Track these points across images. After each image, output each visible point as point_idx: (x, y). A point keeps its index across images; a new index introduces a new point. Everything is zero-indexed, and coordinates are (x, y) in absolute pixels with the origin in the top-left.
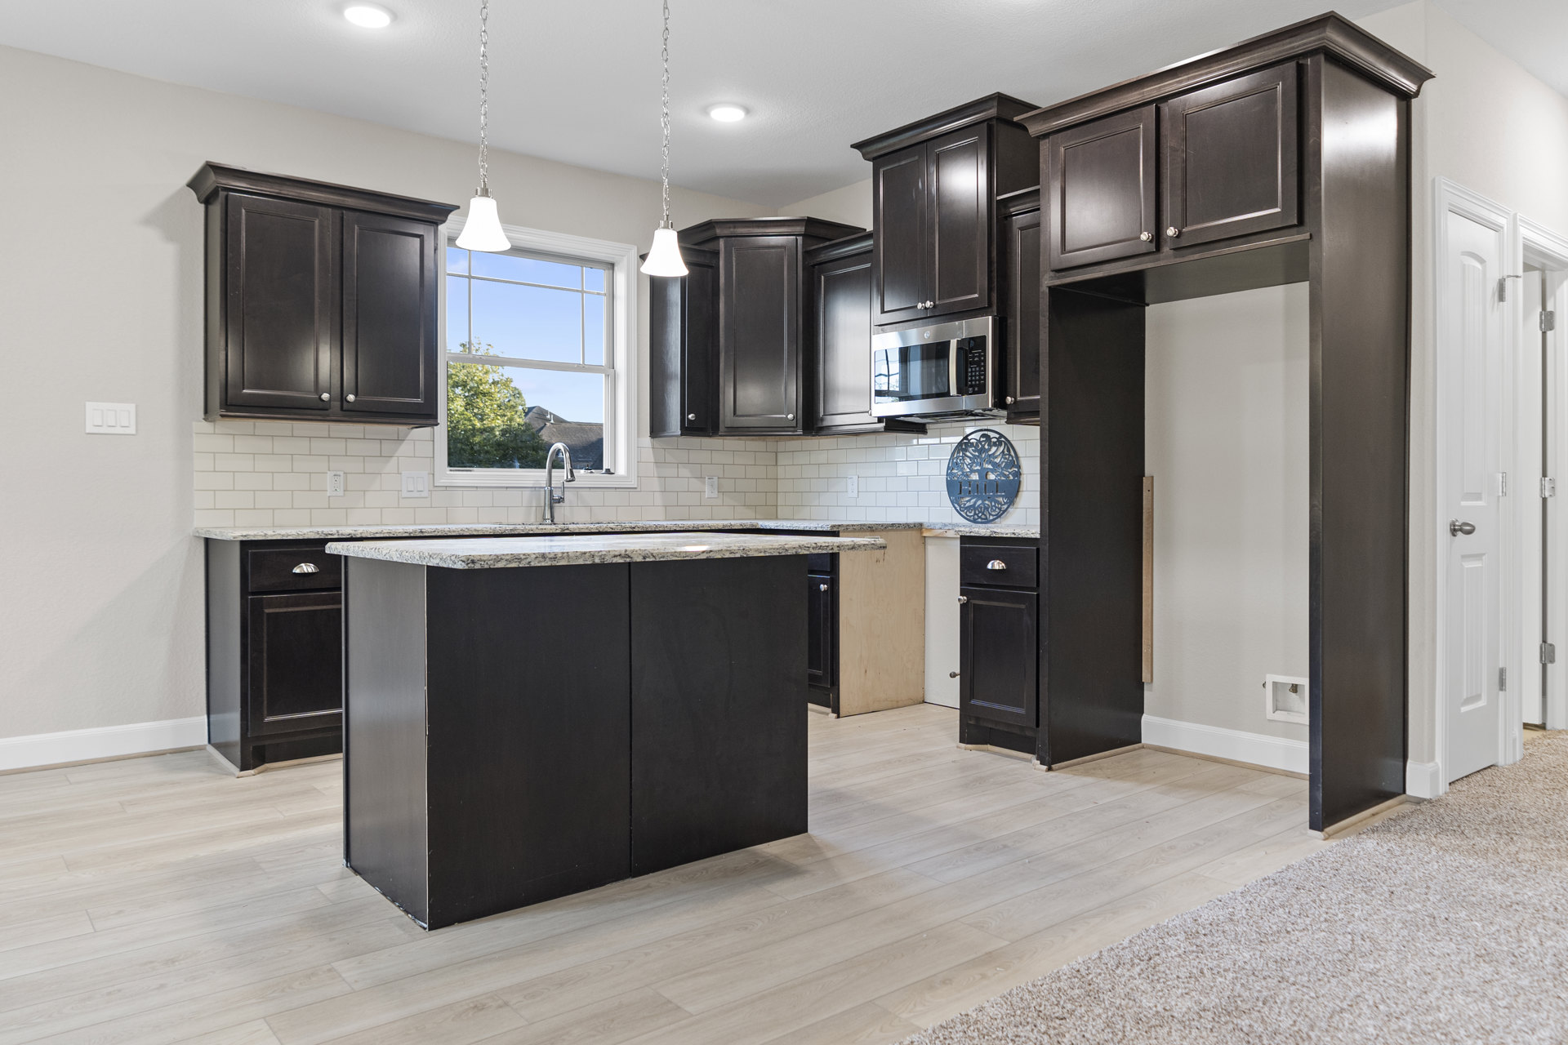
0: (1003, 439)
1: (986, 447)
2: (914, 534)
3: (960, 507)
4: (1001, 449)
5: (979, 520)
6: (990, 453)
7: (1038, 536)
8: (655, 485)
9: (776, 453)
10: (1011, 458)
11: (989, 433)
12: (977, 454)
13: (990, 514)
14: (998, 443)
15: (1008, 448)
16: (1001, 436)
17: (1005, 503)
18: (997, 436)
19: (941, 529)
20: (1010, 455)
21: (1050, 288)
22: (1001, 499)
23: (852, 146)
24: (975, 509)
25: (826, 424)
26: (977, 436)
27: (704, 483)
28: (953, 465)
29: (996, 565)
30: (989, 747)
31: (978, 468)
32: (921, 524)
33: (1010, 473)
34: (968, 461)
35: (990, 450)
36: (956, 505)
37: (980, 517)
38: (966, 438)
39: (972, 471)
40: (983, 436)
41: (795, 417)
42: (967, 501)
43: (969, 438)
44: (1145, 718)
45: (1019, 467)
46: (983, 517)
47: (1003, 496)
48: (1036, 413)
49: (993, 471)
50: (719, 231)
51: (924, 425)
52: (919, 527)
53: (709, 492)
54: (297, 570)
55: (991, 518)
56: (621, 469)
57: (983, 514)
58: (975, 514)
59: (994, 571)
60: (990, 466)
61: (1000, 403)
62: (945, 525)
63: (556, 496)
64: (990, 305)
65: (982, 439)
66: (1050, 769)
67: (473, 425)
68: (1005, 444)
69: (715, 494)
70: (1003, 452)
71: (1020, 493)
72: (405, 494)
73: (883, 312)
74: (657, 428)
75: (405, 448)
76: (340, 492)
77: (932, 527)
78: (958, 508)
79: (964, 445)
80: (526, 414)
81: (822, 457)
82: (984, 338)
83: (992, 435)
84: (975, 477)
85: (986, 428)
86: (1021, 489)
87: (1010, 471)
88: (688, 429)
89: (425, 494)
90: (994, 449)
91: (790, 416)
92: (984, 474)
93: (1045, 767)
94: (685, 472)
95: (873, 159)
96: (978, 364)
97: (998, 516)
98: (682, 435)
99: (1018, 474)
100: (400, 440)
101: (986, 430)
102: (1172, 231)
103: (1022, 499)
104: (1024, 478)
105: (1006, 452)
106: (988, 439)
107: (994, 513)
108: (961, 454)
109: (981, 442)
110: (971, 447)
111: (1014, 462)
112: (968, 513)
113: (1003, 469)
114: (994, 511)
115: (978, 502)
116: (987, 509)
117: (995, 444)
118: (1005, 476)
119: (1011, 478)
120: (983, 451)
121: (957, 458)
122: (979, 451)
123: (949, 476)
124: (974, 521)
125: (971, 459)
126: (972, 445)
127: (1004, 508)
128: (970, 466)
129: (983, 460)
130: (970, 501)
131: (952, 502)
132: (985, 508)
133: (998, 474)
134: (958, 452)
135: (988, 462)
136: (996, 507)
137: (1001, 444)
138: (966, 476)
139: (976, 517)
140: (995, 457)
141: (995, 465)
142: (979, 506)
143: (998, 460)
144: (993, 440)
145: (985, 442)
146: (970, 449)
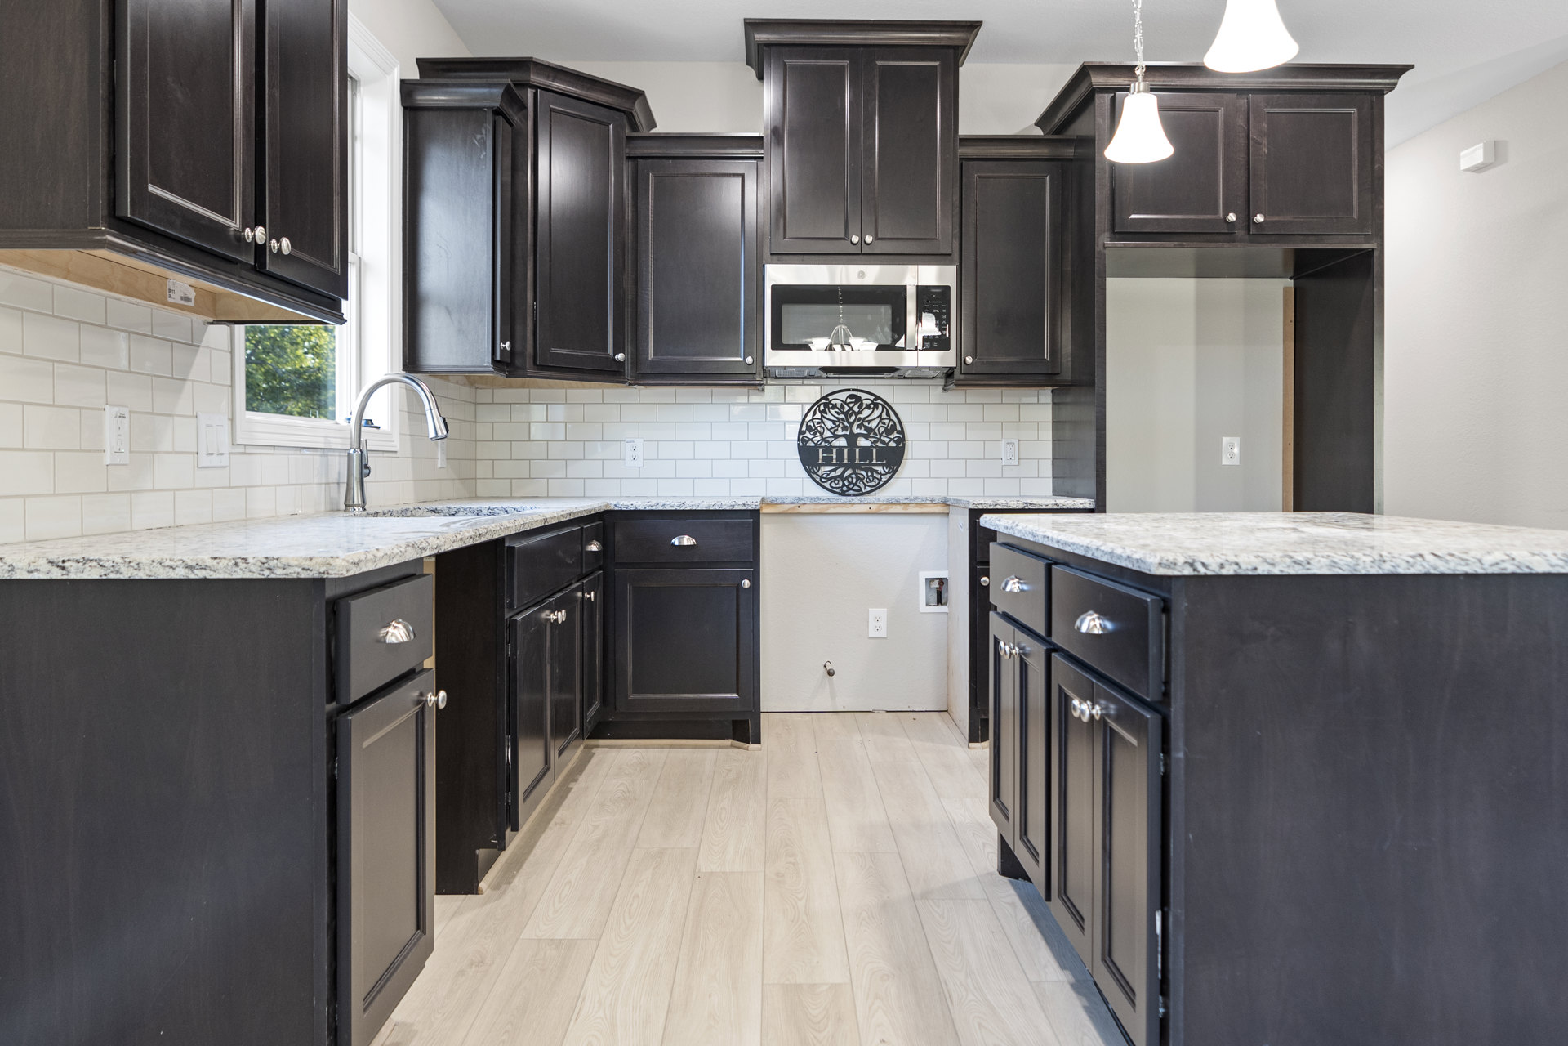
0: (879, 401)
1: (856, 409)
3: (821, 477)
4: (877, 413)
5: (851, 492)
6: (862, 416)
8: (408, 445)
10: (891, 423)
11: (859, 394)
12: (842, 416)
13: (865, 485)
14: (873, 406)
15: (888, 414)
16: (877, 398)
17: (887, 473)
18: (872, 398)
19: (792, 503)
20: (890, 420)
22: (880, 469)
24: (843, 480)
26: (843, 396)
28: (806, 427)
31: (844, 433)
33: (892, 440)
34: (829, 424)
35: (860, 412)
36: (814, 476)
37: (851, 489)
38: (826, 397)
39: (836, 437)
40: (850, 397)
42: (831, 471)
43: (830, 398)
45: (902, 432)
46: (856, 488)
47: (883, 465)
49: (867, 437)
50: (530, 75)
53: (441, 460)
55: (868, 489)
57: (856, 484)
58: (844, 485)
60: (863, 431)
62: (800, 499)
64: (958, 253)
65: (849, 400)
68: (883, 407)
70: (881, 415)
73: (785, 238)
76: (125, 456)
77: (779, 501)
78: (818, 480)
79: (825, 403)
82: (947, 288)
83: (863, 396)
84: (839, 443)
85: (856, 388)
86: (905, 457)
87: (892, 437)
88: (497, 370)
89: (224, 459)
90: (866, 413)
92: (852, 439)
95: (768, 45)
97: (876, 488)
99: (901, 440)
101: (854, 390)
102: (1260, 218)
103: (907, 467)
104: (908, 444)
105: (884, 416)
106: (858, 399)
107: (872, 484)
108: (818, 415)
109: (847, 404)
110: (833, 408)
111: (895, 428)
112: (833, 485)
113: (881, 435)
114: (871, 481)
115: (849, 472)
116: (862, 480)
117: (868, 407)
118: (883, 442)
119: (893, 444)
120: (851, 412)
121: (812, 420)
122: (846, 414)
123: (802, 441)
124: (843, 494)
125: (834, 422)
126: (835, 406)
127: (884, 478)
128: (833, 431)
129: (851, 424)
130: (835, 470)
131: (809, 472)
132: (858, 478)
133: (873, 440)
134: (815, 414)
135: (859, 427)
136: (874, 477)
137: (876, 406)
138: (827, 442)
139: (845, 489)
140: (869, 422)
141: (870, 430)
142: (849, 476)
143: (873, 425)
144: (864, 402)
145: (855, 403)
146: (833, 411)
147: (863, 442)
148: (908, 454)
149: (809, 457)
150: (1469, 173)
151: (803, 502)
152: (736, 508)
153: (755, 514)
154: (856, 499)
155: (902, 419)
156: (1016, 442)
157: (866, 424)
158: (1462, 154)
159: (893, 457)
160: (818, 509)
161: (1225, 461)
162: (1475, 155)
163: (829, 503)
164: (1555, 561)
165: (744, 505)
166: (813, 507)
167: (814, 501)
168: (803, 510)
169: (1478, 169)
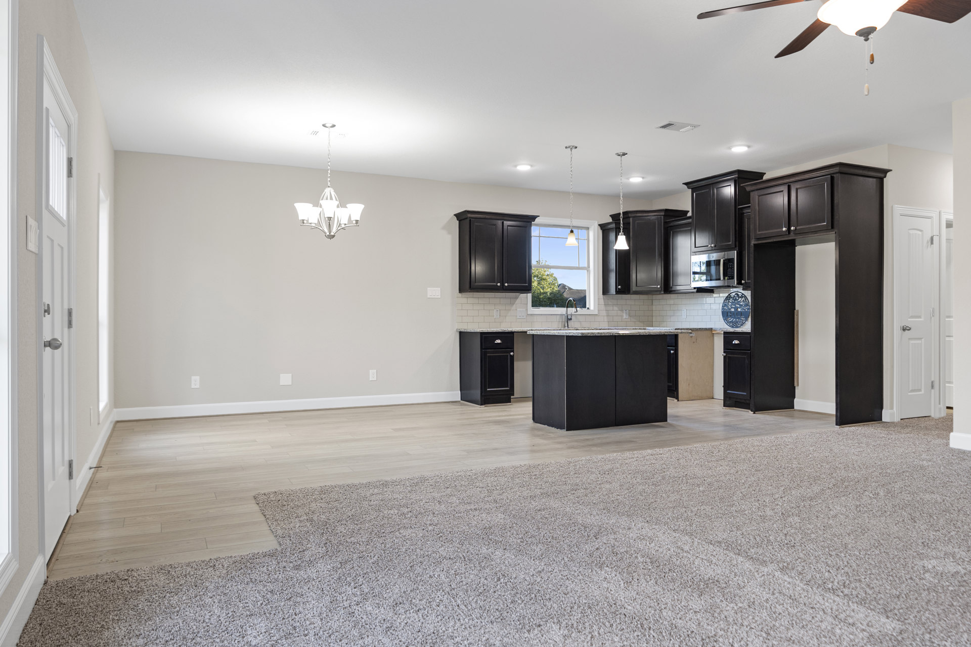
2: (709, 332)
3: (727, 321)
4: (743, 299)
7: (750, 331)
8: (604, 313)
9: (652, 300)
10: (746, 303)
11: (739, 293)
12: (733, 301)
14: (742, 297)
16: (743, 294)
17: (744, 320)
18: (741, 294)
19: (719, 330)
21: (754, 244)
23: (683, 184)
24: (733, 322)
25: (673, 289)
26: (734, 294)
27: (623, 312)
28: (724, 305)
29: (736, 342)
30: (734, 408)
31: (734, 306)
32: (712, 329)
33: (746, 308)
34: (730, 304)
35: (738, 299)
36: (725, 321)
37: (735, 326)
38: (729, 295)
39: (732, 308)
40: (736, 294)
41: (661, 287)
42: (730, 319)
43: (731, 295)
44: (795, 400)
47: (743, 317)
48: (749, 287)
49: (739, 308)
50: (630, 215)
51: (713, 290)
52: (711, 329)
53: (625, 316)
54: (496, 342)
55: (739, 326)
56: (592, 308)
59: (735, 344)
60: (739, 306)
61: (739, 283)
62: (721, 329)
63: (569, 317)
64: (736, 247)
66: (754, 413)
67: (540, 291)
68: (745, 297)
69: (628, 317)
72: (518, 317)
73: (695, 247)
74: (605, 291)
75: (518, 301)
76: (498, 317)
77: (716, 329)
79: (728, 298)
80: (559, 287)
81: (672, 302)
82: (733, 259)
83: (739, 294)
84: (733, 310)
85: (737, 291)
88: (618, 292)
89: (525, 317)
90: (740, 299)
91: (659, 286)
92: (736, 309)
93: (752, 412)
94: (616, 308)
95: (692, 189)
96: (731, 268)
97: (742, 325)
98: (616, 294)
99: (749, 309)
100: (516, 298)
102: (793, 228)
105: (745, 300)
109: (735, 297)
111: (748, 304)
112: (730, 324)
113: (743, 307)
114: (740, 323)
115: (735, 320)
116: (738, 323)
117: (740, 297)
118: (744, 309)
119: (747, 310)
120: (736, 300)
121: (726, 302)
123: (723, 309)
124: (732, 327)
126: (732, 297)
128: (731, 306)
129: (736, 303)
133: (741, 309)
134: (726, 300)
135: (738, 304)
138: (730, 310)
139: (733, 325)
141: (741, 305)
143: (742, 303)
145: (737, 296)
146: (731, 299)
147: (739, 310)
149: (726, 314)
153: (674, 336)
157: (740, 303)
159: (747, 315)
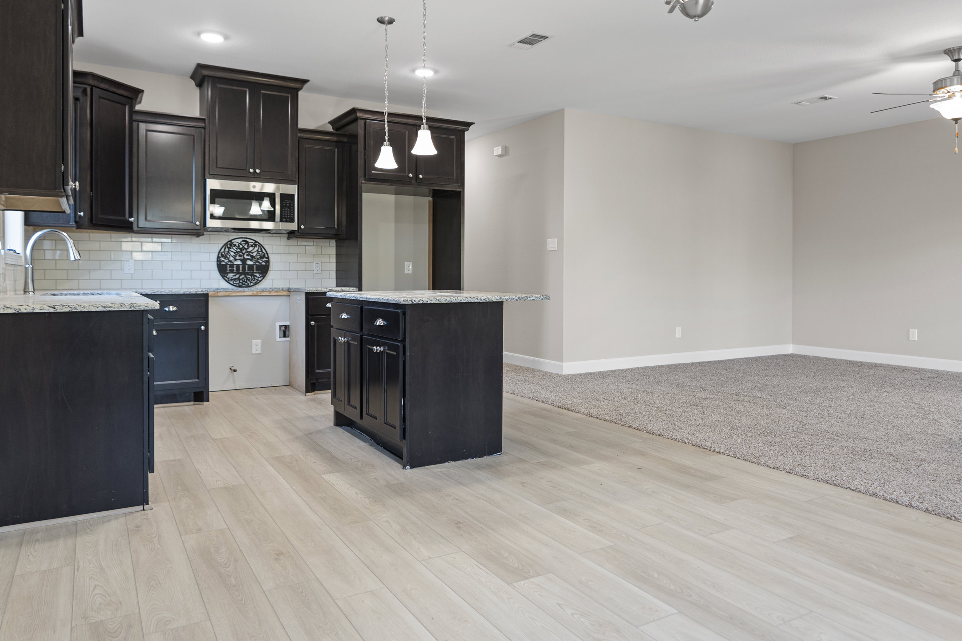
0: (257, 244)
1: (246, 247)
3: (229, 279)
4: (256, 249)
5: (243, 286)
6: (248, 250)
10: (263, 254)
11: (247, 240)
12: (239, 250)
13: (251, 283)
15: (261, 250)
16: (256, 242)
17: (261, 277)
18: (253, 242)
20: (262, 252)
21: (362, 185)
22: (257, 275)
24: (240, 280)
26: (239, 241)
28: (221, 256)
29: (330, 305)
31: (240, 258)
33: (263, 262)
34: (233, 254)
35: (248, 249)
36: (225, 278)
37: (244, 285)
38: (231, 241)
39: (236, 260)
40: (243, 241)
42: (234, 276)
43: (233, 241)
45: (268, 258)
46: (246, 284)
47: (259, 273)
49: (251, 260)
55: (252, 284)
58: (240, 283)
59: (328, 307)
60: (249, 257)
62: (218, 289)
64: (297, 180)
65: (242, 243)
68: (259, 246)
70: (257, 250)
71: (268, 272)
73: (217, 167)
78: (227, 280)
79: (230, 244)
83: (249, 241)
84: (237, 263)
85: (245, 237)
87: (263, 260)
90: (250, 249)
91: (132, 220)
92: (244, 261)
97: (256, 284)
99: (268, 262)
101: (245, 238)
102: (421, 176)
103: (270, 275)
104: (271, 264)
105: (259, 250)
106: (247, 243)
107: (254, 282)
108: (227, 250)
109: (241, 245)
110: (234, 246)
111: (264, 256)
112: (235, 282)
113: (258, 259)
114: (253, 281)
115: (242, 277)
116: (249, 280)
117: (252, 246)
118: (259, 263)
119: (263, 264)
120: (243, 248)
121: (225, 251)
122: (241, 249)
123: (219, 261)
124: (240, 287)
125: (235, 253)
126: (235, 245)
127: (259, 280)
128: (235, 257)
129: (243, 254)
130: (235, 276)
131: (223, 277)
132: (247, 279)
133: (254, 261)
134: (225, 249)
135: (247, 255)
136: (255, 279)
137: (255, 246)
138: (232, 262)
139: (240, 284)
140: (252, 253)
141: (252, 257)
142: (242, 278)
143: (254, 254)
144: (250, 244)
145: (245, 244)
146: (234, 248)
147: (249, 263)
148: (271, 268)
149: (223, 270)
150: (497, 157)
151: (219, 291)
152: (198, 293)
153: (206, 296)
154: (246, 289)
155: (268, 252)
156: (320, 263)
157: (251, 254)
158: (495, 149)
159: (264, 270)
160: (227, 294)
161: (406, 272)
162: (498, 151)
163: (233, 291)
164: (497, 299)
165: (202, 291)
166: (224, 293)
167: (225, 290)
168: (220, 294)
169: (499, 156)
